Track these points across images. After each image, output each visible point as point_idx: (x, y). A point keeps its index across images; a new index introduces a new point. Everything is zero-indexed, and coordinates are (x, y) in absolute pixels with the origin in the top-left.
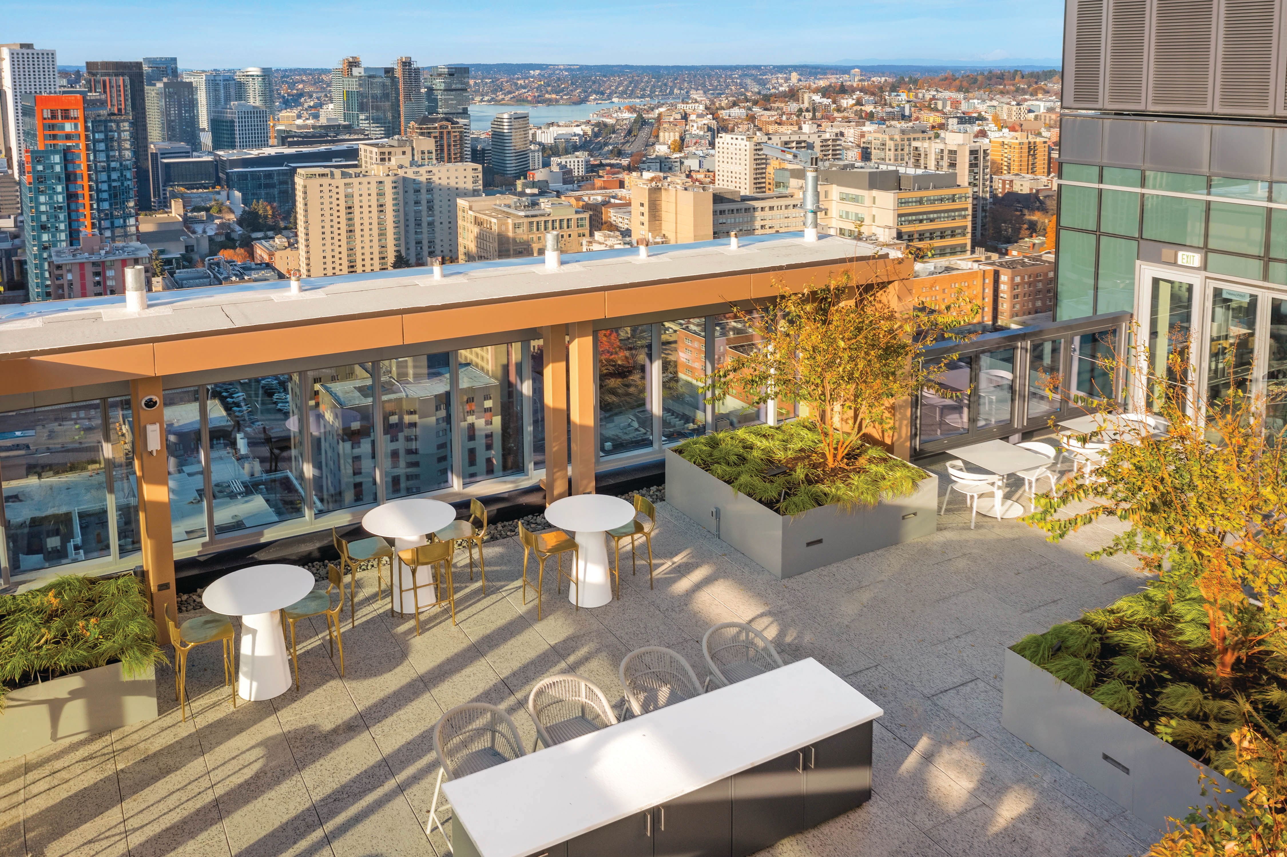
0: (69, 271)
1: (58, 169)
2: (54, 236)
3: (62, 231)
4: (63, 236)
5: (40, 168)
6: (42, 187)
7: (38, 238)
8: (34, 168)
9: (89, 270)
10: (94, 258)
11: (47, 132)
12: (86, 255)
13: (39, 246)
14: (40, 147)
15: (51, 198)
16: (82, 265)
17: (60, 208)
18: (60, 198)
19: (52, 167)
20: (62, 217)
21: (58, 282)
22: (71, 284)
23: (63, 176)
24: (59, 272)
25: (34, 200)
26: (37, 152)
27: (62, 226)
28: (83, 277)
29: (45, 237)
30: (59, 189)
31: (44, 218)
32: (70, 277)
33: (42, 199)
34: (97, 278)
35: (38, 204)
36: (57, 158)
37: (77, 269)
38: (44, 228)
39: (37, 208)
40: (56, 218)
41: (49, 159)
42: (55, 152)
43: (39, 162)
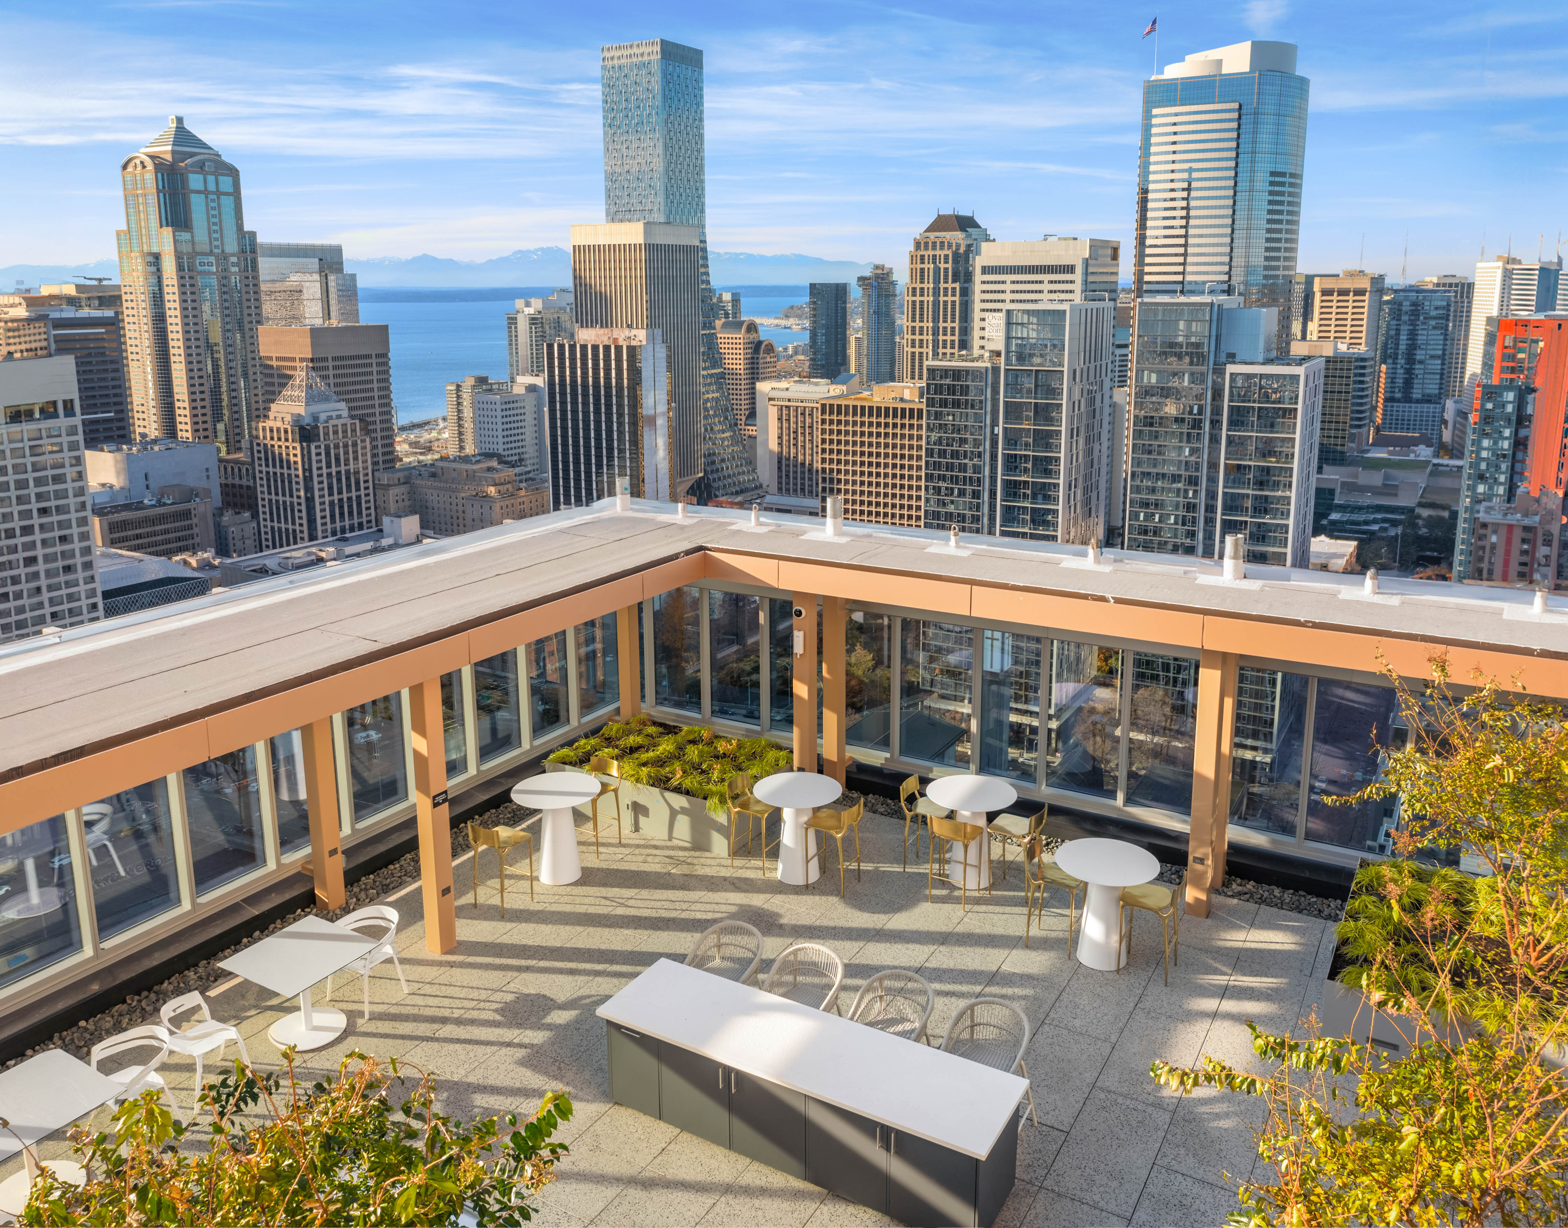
0: (1495, 532)
1: (1510, 408)
2: (1491, 488)
3: (1501, 484)
4: (1501, 490)
5: (1489, 406)
6: (1488, 429)
7: (1472, 488)
8: (1483, 405)
9: (1518, 535)
10: (1527, 522)
11: (1505, 364)
12: (1519, 516)
13: (1472, 497)
14: (1495, 381)
15: (1495, 443)
16: (1510, 527)
17: (1504, 456)
18: (1506, 444)
19: (1504, 406)
20: (1504, 467)
21: (1480, 543)
22: (1493, 547)
23: (1514, 418)
24: (1482, 531)
25: (1477, 443)
26: (1491, 386)
27: (1502, 478)
28: (1509, 541)
29: (1481, 489)
30: (1507, 433)
31: (1483, 466)
32: (1494, 539)
33: (1486, 443)
34: (1526, 547)
35: (1480, 448)
36: (1510, 396)
37: (1503, 532)
38: (1481, 477)
39: (1478, 453)
40: (1498, 467)
41: (1501, 396)
42: (1509, 388)
43: (1489, 399)
